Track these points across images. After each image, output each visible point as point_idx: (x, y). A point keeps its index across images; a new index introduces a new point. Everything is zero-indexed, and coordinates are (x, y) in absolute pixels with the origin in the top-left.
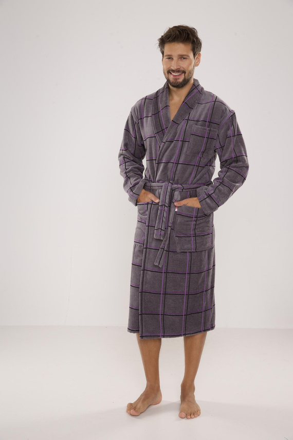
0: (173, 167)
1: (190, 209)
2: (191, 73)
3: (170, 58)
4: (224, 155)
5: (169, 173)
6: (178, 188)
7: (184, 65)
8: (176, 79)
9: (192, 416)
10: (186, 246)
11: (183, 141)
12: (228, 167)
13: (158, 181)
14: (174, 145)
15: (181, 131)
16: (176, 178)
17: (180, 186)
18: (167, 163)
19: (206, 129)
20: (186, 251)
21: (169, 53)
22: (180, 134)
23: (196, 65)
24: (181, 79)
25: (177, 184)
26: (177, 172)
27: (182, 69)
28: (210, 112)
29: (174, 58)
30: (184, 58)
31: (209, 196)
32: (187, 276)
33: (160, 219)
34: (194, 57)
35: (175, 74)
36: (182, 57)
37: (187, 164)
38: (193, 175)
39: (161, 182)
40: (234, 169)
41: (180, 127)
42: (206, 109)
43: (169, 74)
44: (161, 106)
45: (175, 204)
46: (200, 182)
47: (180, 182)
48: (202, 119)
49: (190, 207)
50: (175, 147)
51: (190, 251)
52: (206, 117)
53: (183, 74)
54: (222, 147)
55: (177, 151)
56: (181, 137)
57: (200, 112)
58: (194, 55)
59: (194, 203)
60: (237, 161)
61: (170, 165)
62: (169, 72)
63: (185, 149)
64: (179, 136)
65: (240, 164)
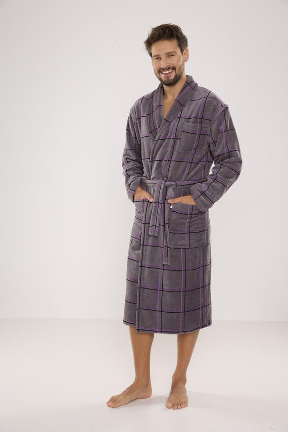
0: (166, 164)
1: (184, 206)
2: (181, 68)
3: (158, 58)
4: (217, 151)
5: (163, 170)
6: (171, 185)
7: (173, 61)
8: (168, 77)
9: (179, 407)
10: (179, 243)
11: (176, 139)
12: (221, 163)
13: (153, 179)
14: (166, 143)
15: (173, 129)
16: (169, 175)
17: (174, 183)
18: (161, 161)
19: (197, 126)
20: (179, 247)
21: (156, 54)
22: (172, 132)
23: (186, 60)
24: (172, 76)
25: (170, 181)
26: (171, 169)
27: (172, 66)
28: (202, 108)
29: (162, 58)
30: (172, 56)
31: (203, 193)
32: (183, 273)
33: (154, 216)
34: (182, 53)
35: (166, 72)
36: (170, 55)
37: (179, 161)
38: (187, 172)
39: (155, 179)
40: (227, 165)
41: (172, 125)
42: (198, 105)
43: (160, 73)
44: (155, 105)
45: (169, 201)
46: (194, 178)
47: (173, 179)
48: (193, 116)
49: (184, 205)
50: (167, 144)
51: (183, 247)
52: (198, 113)
53: (174, 71)
54: (215, 142)
55: (169, 149)
56: (172, 135)
57: (192, 109)
58: (182, 51)
59: (188, 200)
60: (230, 157)
61: (164, 163)
62: (160, 71)
63: (177, 147)
64: (171, 134)
65: (233, 159)
